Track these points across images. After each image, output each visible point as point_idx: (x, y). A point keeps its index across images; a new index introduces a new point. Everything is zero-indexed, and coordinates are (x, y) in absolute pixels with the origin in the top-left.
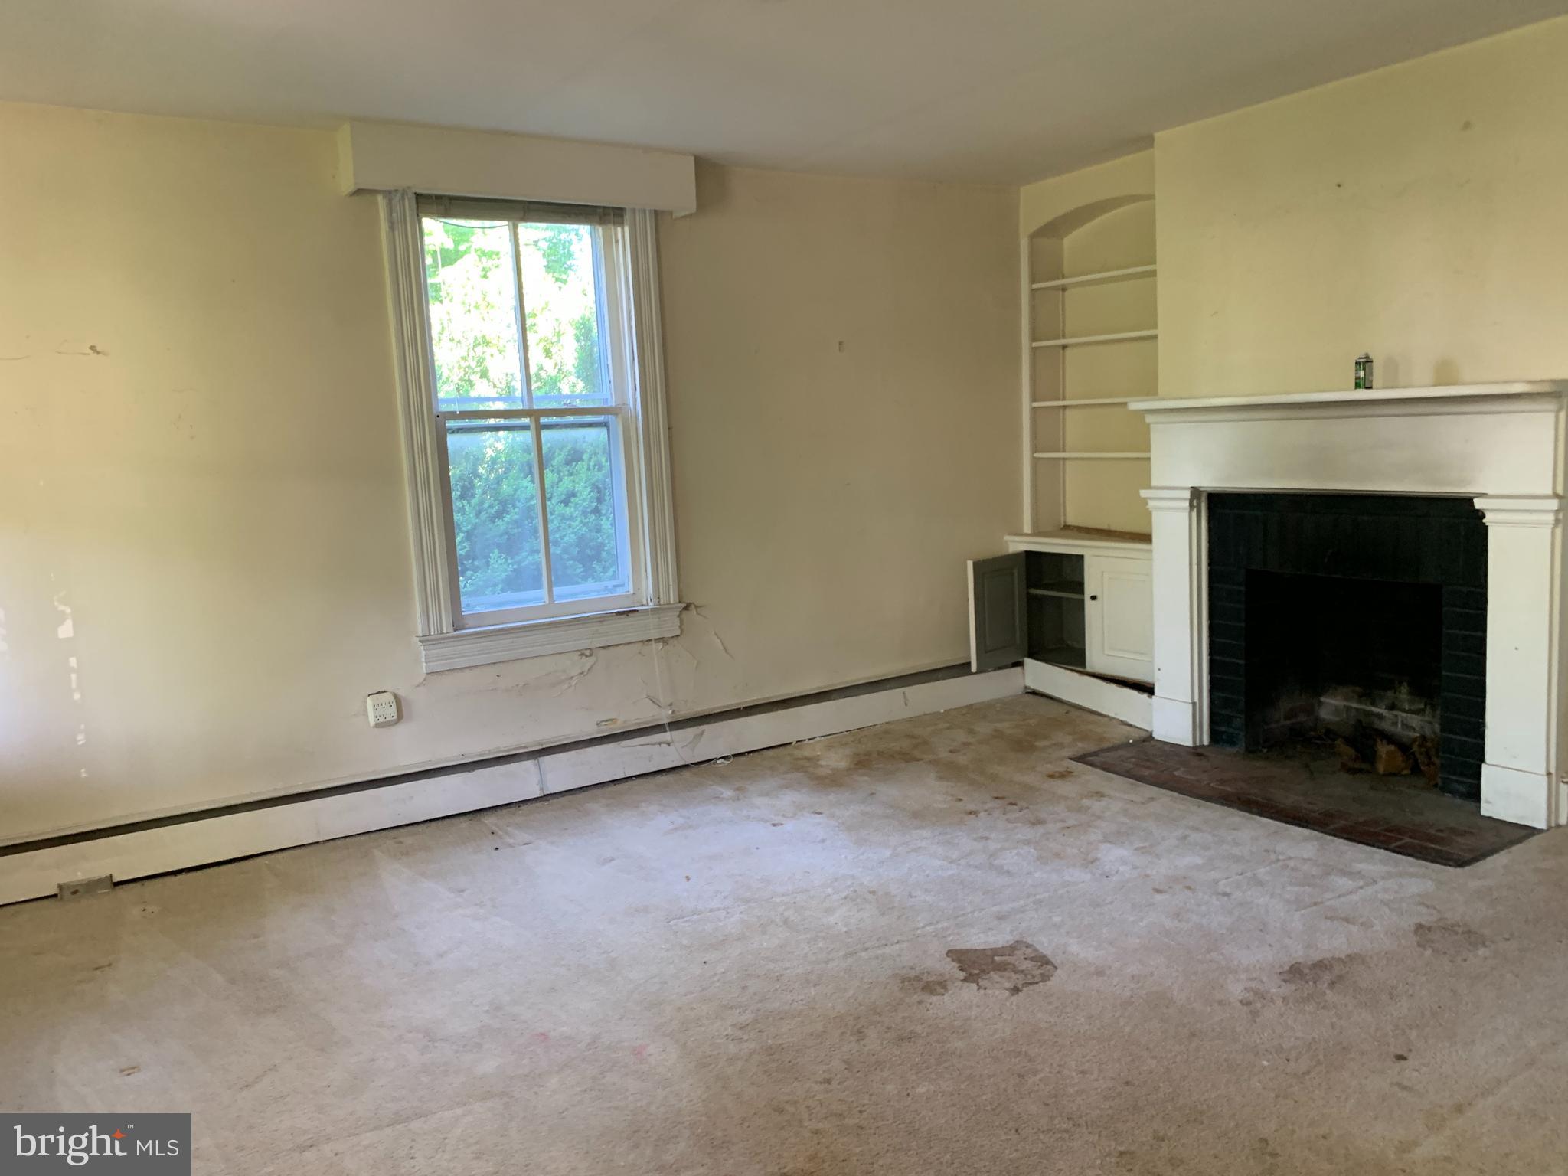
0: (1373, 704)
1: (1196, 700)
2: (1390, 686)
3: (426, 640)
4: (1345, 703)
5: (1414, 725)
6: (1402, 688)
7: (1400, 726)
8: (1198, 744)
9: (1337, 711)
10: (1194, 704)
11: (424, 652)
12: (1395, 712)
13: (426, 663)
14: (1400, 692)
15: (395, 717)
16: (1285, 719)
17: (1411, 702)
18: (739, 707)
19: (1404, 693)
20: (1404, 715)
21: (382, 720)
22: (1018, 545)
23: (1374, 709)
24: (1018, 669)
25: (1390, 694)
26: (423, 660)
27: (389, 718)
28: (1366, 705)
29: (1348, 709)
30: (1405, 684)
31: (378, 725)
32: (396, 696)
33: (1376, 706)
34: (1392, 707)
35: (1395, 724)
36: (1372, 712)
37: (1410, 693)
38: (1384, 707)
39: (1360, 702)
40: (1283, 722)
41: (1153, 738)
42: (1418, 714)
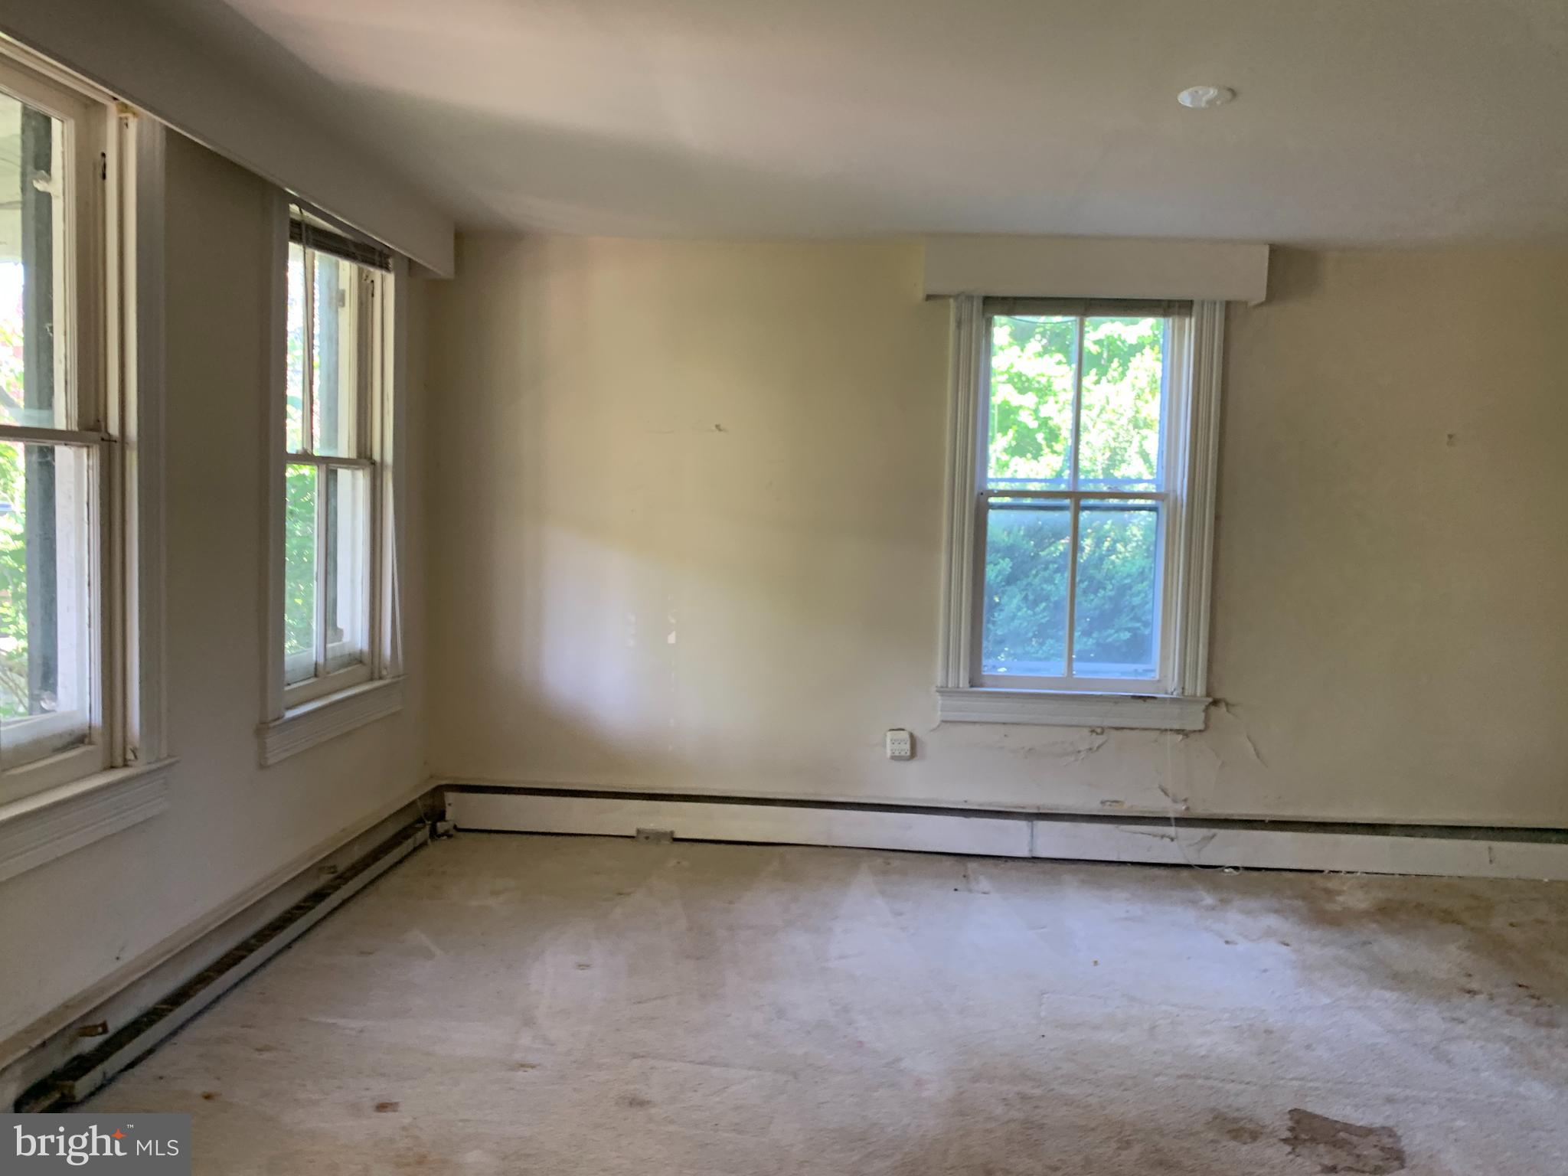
3: (943, 691)
11: (940, 702)
13: (941, 711)
15: (909, 753)
18: (1263, 819)
21: (897, 754)
26: (939, 709)
27: (903, 753)
31: (894, 758)
32: (912, 736)
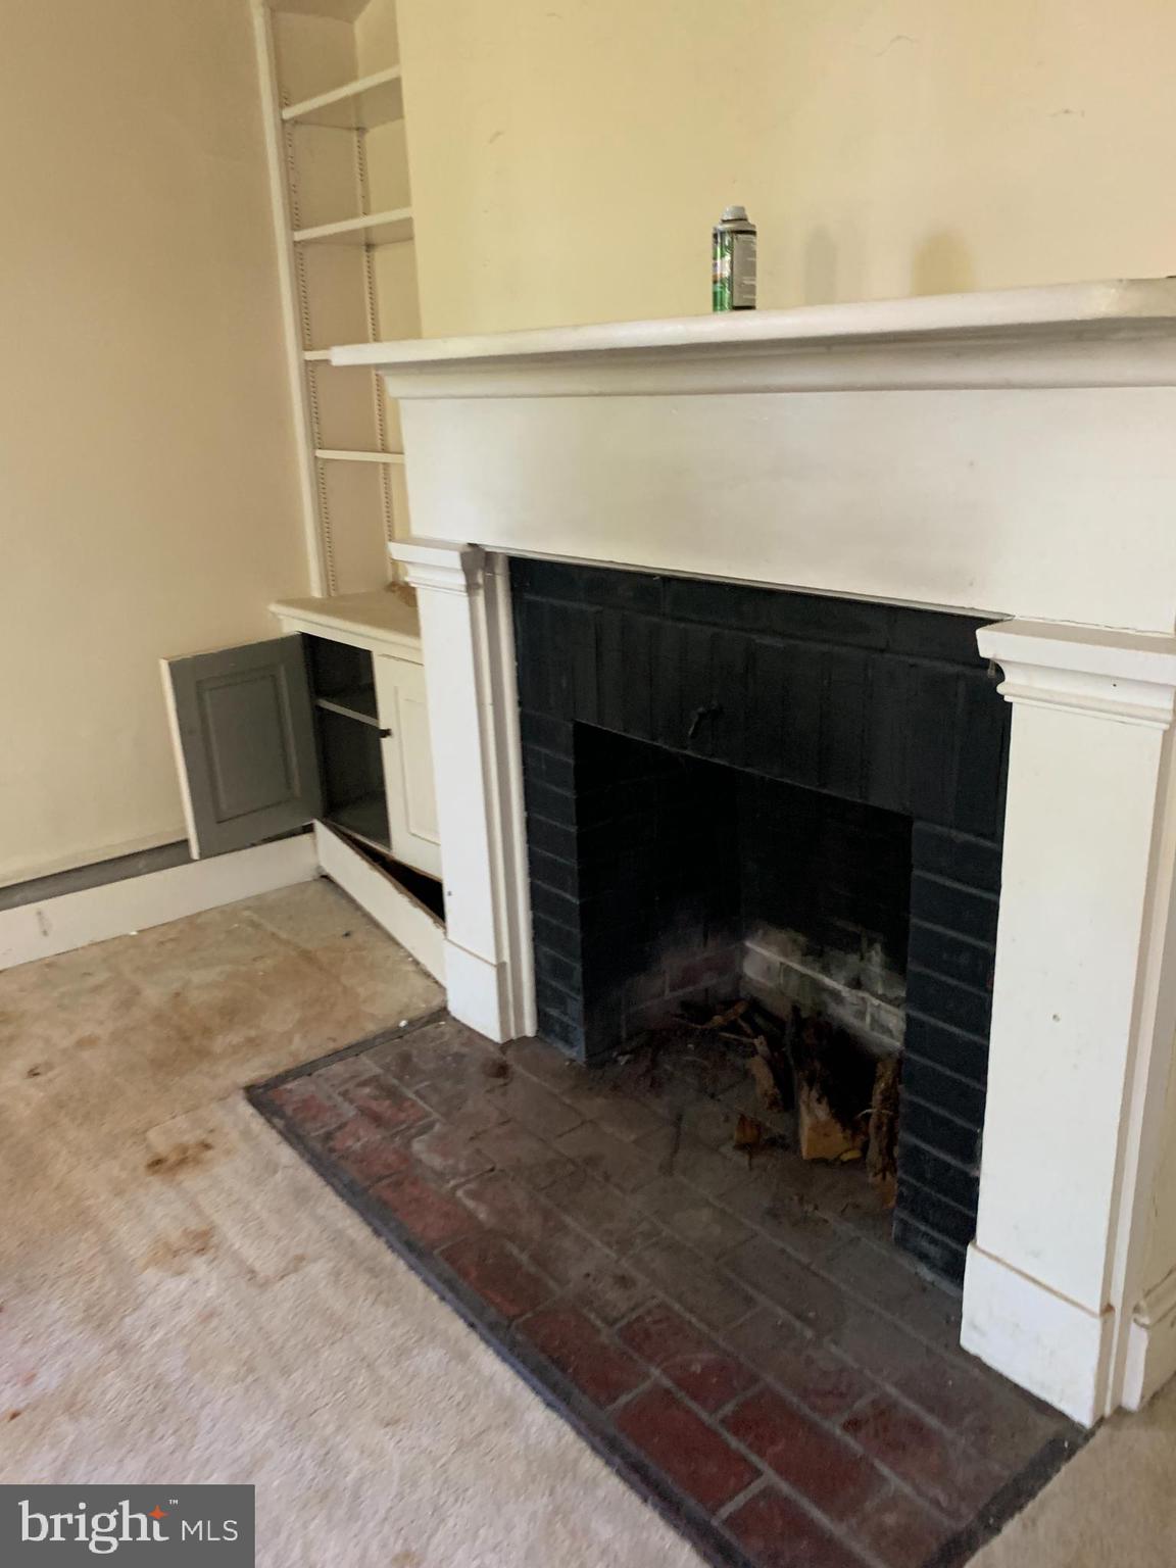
0: (826, 970)
1: (506, 958)
2: (852, 944)
4: (782, 959)
5: (891, 1025)
6: (873, 953)
7: (868, 1019)
8: (513, 1035)
9: (768, 970)
10: (500, 967)
12: (861, 994)
14: (869, 960)
16: (673, 989)
17: (887, 984)
19: (876, 960)
20: (876, 1002)
22: (294, 623)
23: (828, 981)
24: (306, 838)
25: (853, 959)
28: (813, 969)
29: (788, 970)
30: (878, 947)
33: (830, 976)
34: (856, 984)
35: (861, 1015)
36: (824, 984)
37: (886, 966)
38: (843, 982)
39: (803, 963)
40: (668, 995)
41: (448, 1013)
42: (898, 1006)
